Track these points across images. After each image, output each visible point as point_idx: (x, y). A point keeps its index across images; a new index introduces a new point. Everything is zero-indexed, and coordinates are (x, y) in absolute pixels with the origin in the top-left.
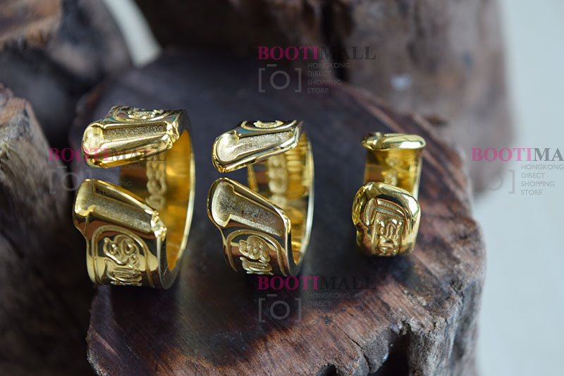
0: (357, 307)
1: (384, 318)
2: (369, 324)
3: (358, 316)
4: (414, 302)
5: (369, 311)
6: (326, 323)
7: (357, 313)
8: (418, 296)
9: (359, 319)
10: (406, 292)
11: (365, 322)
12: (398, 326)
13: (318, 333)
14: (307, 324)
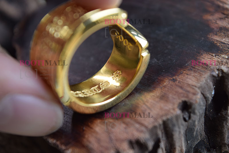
0: (189, 70)
1: (206, 70)
2: (199, 75)
3: (191, 73)
4: (220, 58)
5: (196, 70)
6: (174, 82)
7: (190, 72)
8: (221, 55)
10: (214, 55)
11: (196, 75)
12: (215, 72)
13: (171, 87)
14: (163, 85)
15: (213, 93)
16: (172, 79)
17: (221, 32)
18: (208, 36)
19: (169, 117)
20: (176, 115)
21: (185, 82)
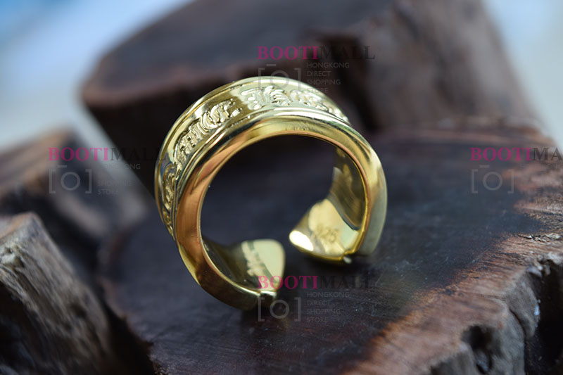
0: (479, 270)
1: (516, 266)
2: (501, 277)
3: (485, 275)
4: (545, 241)
5: (495, 267)
6: (450, 295)
7: (482, 274)
8: (546, 235)
9: (487, 277)
10: (530, 237)
11: (495, 278)
12: (536, 267)
13: (443, 306)
14: (427, 304)
15: (537, 312)
16: (444, 290)
17: (541, 196)
18: (516, 206)
19: (444, 358)
20: (458, 354)
21: (474, 292)
